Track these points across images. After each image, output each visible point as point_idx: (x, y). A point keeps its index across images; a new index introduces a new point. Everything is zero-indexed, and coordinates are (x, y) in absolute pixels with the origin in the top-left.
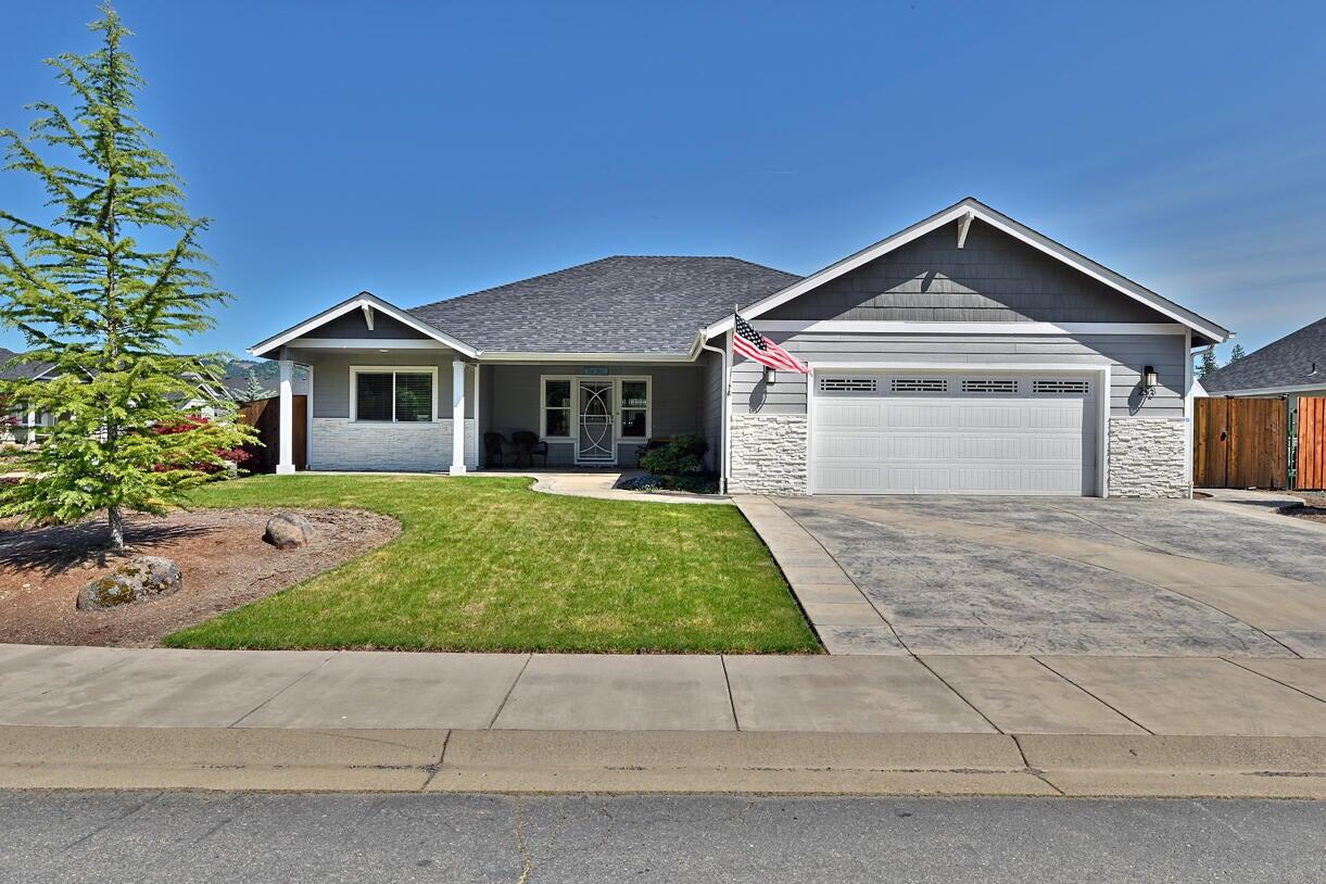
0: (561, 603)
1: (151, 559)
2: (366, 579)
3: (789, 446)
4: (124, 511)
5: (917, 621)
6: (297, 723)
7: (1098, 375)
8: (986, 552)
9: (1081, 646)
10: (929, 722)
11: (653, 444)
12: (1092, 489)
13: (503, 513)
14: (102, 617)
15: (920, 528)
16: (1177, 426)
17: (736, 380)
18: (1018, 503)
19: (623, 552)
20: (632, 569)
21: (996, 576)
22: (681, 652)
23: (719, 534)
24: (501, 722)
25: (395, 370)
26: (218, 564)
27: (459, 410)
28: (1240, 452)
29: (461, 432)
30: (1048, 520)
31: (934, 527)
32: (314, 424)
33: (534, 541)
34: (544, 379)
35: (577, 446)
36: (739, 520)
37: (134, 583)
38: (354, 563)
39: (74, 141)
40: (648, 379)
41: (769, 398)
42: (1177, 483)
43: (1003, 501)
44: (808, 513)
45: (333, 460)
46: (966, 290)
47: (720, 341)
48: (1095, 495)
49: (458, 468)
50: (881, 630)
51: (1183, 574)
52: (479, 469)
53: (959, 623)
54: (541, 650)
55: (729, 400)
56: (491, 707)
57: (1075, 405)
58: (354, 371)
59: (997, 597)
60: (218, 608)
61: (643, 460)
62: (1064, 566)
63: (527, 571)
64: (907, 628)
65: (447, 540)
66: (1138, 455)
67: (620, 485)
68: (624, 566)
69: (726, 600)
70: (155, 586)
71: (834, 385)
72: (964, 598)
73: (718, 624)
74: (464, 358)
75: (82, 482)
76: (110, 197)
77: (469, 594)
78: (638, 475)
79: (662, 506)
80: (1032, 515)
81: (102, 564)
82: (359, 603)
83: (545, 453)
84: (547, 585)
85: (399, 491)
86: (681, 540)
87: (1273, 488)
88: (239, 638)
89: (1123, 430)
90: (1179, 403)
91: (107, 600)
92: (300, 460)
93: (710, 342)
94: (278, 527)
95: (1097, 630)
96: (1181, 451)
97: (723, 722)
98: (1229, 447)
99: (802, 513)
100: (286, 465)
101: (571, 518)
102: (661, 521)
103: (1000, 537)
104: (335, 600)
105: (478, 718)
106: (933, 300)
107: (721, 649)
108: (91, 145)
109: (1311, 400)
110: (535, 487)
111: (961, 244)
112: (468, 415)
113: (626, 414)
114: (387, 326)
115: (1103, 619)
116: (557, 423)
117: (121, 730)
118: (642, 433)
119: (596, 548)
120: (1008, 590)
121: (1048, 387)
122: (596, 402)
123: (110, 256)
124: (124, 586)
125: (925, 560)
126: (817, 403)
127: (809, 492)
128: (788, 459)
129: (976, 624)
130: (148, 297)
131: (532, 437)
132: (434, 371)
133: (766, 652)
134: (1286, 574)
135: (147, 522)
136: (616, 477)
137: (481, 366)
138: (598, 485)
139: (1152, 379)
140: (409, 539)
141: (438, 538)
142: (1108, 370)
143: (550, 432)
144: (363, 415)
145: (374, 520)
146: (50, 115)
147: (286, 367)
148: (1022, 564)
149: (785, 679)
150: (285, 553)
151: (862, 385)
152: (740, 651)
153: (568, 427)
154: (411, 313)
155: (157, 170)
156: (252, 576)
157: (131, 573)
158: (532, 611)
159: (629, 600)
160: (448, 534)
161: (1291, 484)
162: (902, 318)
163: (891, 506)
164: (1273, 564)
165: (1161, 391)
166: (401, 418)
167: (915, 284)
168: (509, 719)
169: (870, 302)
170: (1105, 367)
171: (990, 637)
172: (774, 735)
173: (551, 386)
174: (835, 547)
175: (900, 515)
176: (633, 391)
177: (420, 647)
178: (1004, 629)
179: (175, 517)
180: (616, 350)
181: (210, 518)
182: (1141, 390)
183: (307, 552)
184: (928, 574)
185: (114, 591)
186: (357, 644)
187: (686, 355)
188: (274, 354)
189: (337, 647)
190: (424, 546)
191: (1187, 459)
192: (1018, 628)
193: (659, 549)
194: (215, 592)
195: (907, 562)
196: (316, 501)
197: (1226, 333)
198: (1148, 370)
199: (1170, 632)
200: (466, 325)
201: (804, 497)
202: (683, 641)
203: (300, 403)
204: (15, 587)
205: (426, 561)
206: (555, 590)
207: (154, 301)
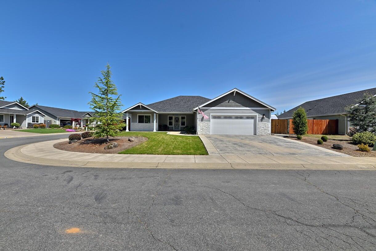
0: (172, 149)
1: (114, 143)
2: (144, 146)
3: (207, 127)
4: (109, 136)
5: (222, 151)
6: (139, 162)
7: (256, 116)
8: (234, 142)
9: (244, 154)
10: (220, 162)
11: (186, 127)
12: (255, 134)
13: (163, 137)
14: (108, 150)
15: (225, 139)
16: (268, 124)
17: (199, 117)
18: (243, 136)
19: (181, 142)
20: (182, 145)
21: (235, 146)
22: (189, 155)
23: (195, 140)
24: (165, 162)
25: (144, 115)
26: (122, 144)
27: (155, 121)
28: (280, 128)
29: (155, 125)
30: (246, 138)
31: (228, 139)
32: (131, 124)
33: (168, 141)
34: (168, 116)
35: (174, 127)
36: (199, 138)
37: (112, 146)
38: (142, 144)
39: (103, 83)
40: (185, 116)
41: (204, 120)
42: (269, 133)
43: (240, 135)
44: (210, 137)
45: (134, 129)
46: (235, 102)
47: (196, 110)
48: (256, 135)
49: (155, 131)
50: (217, 152)
51: (263, 145)
52: (158, 131)
53: (228, 151)
54: (170, 154)
55: (198, 120)
56: (163, 161)
57: (252, 121)
58: (138, 115)
59: (234, 148)
60: (124, 149)
61: (185, 129)
62: (246, 144)
63: (167, 145)
64: (221, 152)
65: (155, 141)
66: (262, 128)
67: (180, 133)
68: (181, 144)
69: (195, 148)
70: (115, 146)
71: (215, 117)
72: (230, 148)
73: (194, 151)
74: (156, 113)
75: (105, 132)
76: (107, 91)
77: (159, 148)
78: (184, 132)
79: (187, 136)
80: (244, 137)
81: (106, 144)
82: (144, 149)
83: (169, 128)
84: (170, 147)
85: (146, 134)
86: (190, 141)
87: (285, 134)
88: (128, 153)
89: (260, 125)
90: (269, 120)
91: (109, 148)
92: (129, 129)
93: (195, 111)
94: (130, 138)
95: (247, 152)
96: (269, 128)
97: (194, 162)
98: (278, 127)
99: (209, 137)
100: (127, 130)
101: (173, 138)
102: (187, 138)
103: (238, 140)
104: (140, 148)
105: (162, 161)
106: (230, 104)
107: (194, 154)
108: (105, 83)
109: (291, 120)
110: (167, 133)
111: (234, 95)
112: (156, 122)
113: (182, 122)
114: (144, 108)
115: (248, 151)
116: (171, 123)
117: (117, 162)
118: (184, 125)
119: (177, 142)
120: (236, 147)
121: (248, 118)
122: (177, 120)
123: (107, 99)
124: (111, 146)
125: (226, 144)
126: (212, 120)
127: (210, 134)
128: (207, 129)
129: (230, 151)
130: (113, 105)
131: (166, 126)
132: (151, 115)
133: (200, 155)
134: (278, 145)
135: (111, 138)
136: (180, 132)
137: (158, 114)
138: (177, 133)
139: (264, 116)
140: (150, 141)
141: (154, 140)
142: (257, 115)
143: (169, 125)
144: (139, 122)
145: (144, 138)
146: (100, 79)
147: (127, 114)
148: (240, 144)
149: (203, 158)
150: (132, 142)
151: (219, 117)
152: (197, 155)
153: (172, 124)
154: (147, 106)
155: (114, 87)
156: (128, 145)
157: (112, 145)
158: (168, 150)
159: (182, 148)
160: (155, 140)
161: (288, 133)
162: (225, 107)
163: (223, 136)
164: (277, 144)
165: (266, 118)
166: (145, 123)
167: (227, 101)
168: (166, 161)
169: (220, 104)
170: (257, 114)
171: (232, 153)
172: (200, 163)
173: (170, 117)
174: (212, 142)
175: (224, 137)
176: (183, 118)
177: (153, 154)
178: (234, 152)
179: (116, 138)
180: (180, 112)
181: (119, 138)
182: (263, 118)
183: (135, 142)
184: (225, 145)
185: (110, 147)
186: (144, 154)
187: (191, 112)
188: (126, 112)
189: (142, 154)
190: (152, 141)
191: (270, 129)
192: (236, 152)
193: (186, 142)
194: (123, 147)
195: (223, 144)
196: (135, 135)
197: (276, 109)
198: (264, 115)
199: (257, 152)
200: (156, 108)
201: (210, 135)
202: (189, 153)
203: (129, 120)
204: (95, 147)
205: (153, 143)
206: (171, 147)
207: (113, 106)
